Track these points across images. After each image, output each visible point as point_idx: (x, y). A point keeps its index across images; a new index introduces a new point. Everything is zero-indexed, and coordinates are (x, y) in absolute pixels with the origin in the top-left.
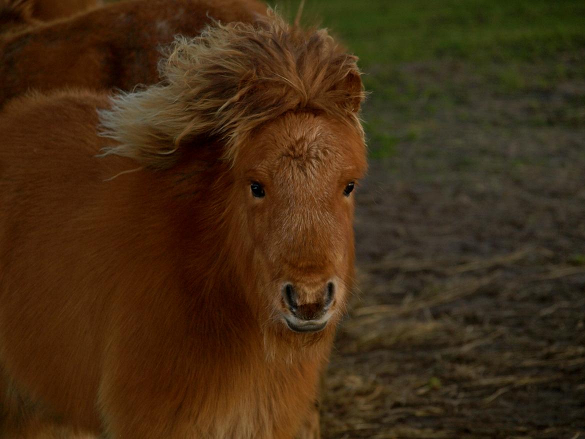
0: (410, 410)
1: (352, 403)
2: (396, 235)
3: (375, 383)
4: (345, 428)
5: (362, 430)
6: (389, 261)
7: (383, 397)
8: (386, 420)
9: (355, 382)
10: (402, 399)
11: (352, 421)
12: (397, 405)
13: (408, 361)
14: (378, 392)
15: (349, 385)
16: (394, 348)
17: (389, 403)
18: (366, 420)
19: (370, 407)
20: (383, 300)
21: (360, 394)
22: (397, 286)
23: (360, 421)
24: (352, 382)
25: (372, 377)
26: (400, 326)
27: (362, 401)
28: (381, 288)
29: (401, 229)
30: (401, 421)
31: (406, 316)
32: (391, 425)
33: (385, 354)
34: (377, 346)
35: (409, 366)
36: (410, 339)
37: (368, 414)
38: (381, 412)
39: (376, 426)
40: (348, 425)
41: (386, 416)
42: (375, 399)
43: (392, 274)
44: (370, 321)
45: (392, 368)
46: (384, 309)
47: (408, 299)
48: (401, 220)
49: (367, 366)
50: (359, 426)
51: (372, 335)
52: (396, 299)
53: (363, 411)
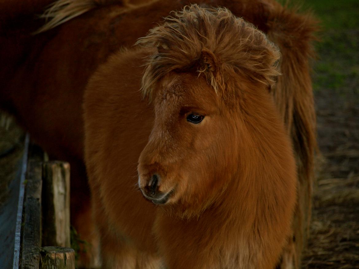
0: (351, 243)
1: (316, 238)
2: (344, 135)
3: (330, 226)
4: (311, 254)
5: (322, 255)
6: (339, 152)
7: (335, 235)
8: (337, 249)
9: (318, 225)
10: (347, 236)
11: (316, 250)
12: (344, 240)
13: (351, 213)
14: (332, 231)
15: (314, 227)
16: (342, 205)
17: (339, 239)
18: (325, 249)
19: (327, 241)
20: (335, 175)
21: (321, 233)
22: (344, 166)
23: (321, 249)
24: (316, 225)
25: (329, 223)
26: (346, 191)
27: (322, 237)
28: (335, 168)
29: (347, 132)
30: (346, 250)
31: (350, 185)
32: (340, 252)
33: (337, 208)
34: (332, 203)
35: (352, 216)
36: (352, 199)
37: (326, 245)
38: (334, 244)
39: (331, 253)
40: (314, 252)
41: (337, 246)
42: (330, 236)
43: (341, 159)
44: (327, 188)
45: (341, 217)
46: (336, 181)
47: (351, 175)
48: (347, 126)
49: (325, 216)
50: (320, 252)
51: (329, 197)
52: (344, 174)
53: (322, 243)
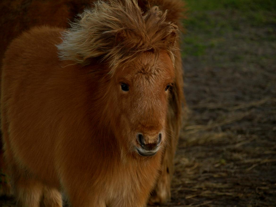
0: (211, 174)
1: (184, 171)
2: (205, 92)
3: (195, 162)
4: (180, 183)
5: (188, 184)
6: (201, 104)
7: (198, 168)
8: (200, 179)
9: (185, 161)
10: (207, 169)
11: (184, 180)
12: (205, 172)
13: (210, 151)
14: (196, 165)
15: (182, 162)
16: (203, 145)
17: (201, 171)
18: (191, 179)
19: (192, 173)
20: (198, 123)
21: (187, 166)
22: (205, 116)
23: (188, 179)
24: (184, 161)
25: (194, 159)
26: (207, 135)
27: (188, 170)
28: (198, 117)
29: (207, 89)
30: (207, 179)
31: (210, 130)
32: (203, 181)
33: (200, 148)
34: (196, 144)
35: (211, 154)
36: (211, 141)
37: (191, 176)
38: (197, 175)
39: (195, 182)
40: (182, 181)
41: (200, 177)
42: (194, 169)
43: (202, 110)
44: (192, 132)
45: (203, 154)
46: (199, 127)
47: (211, 122)
48: (207, 85)
49: (191, 154)
50: (187, 182)
51: (194, 139)
52: (205, 122)
53: (189, 175)
